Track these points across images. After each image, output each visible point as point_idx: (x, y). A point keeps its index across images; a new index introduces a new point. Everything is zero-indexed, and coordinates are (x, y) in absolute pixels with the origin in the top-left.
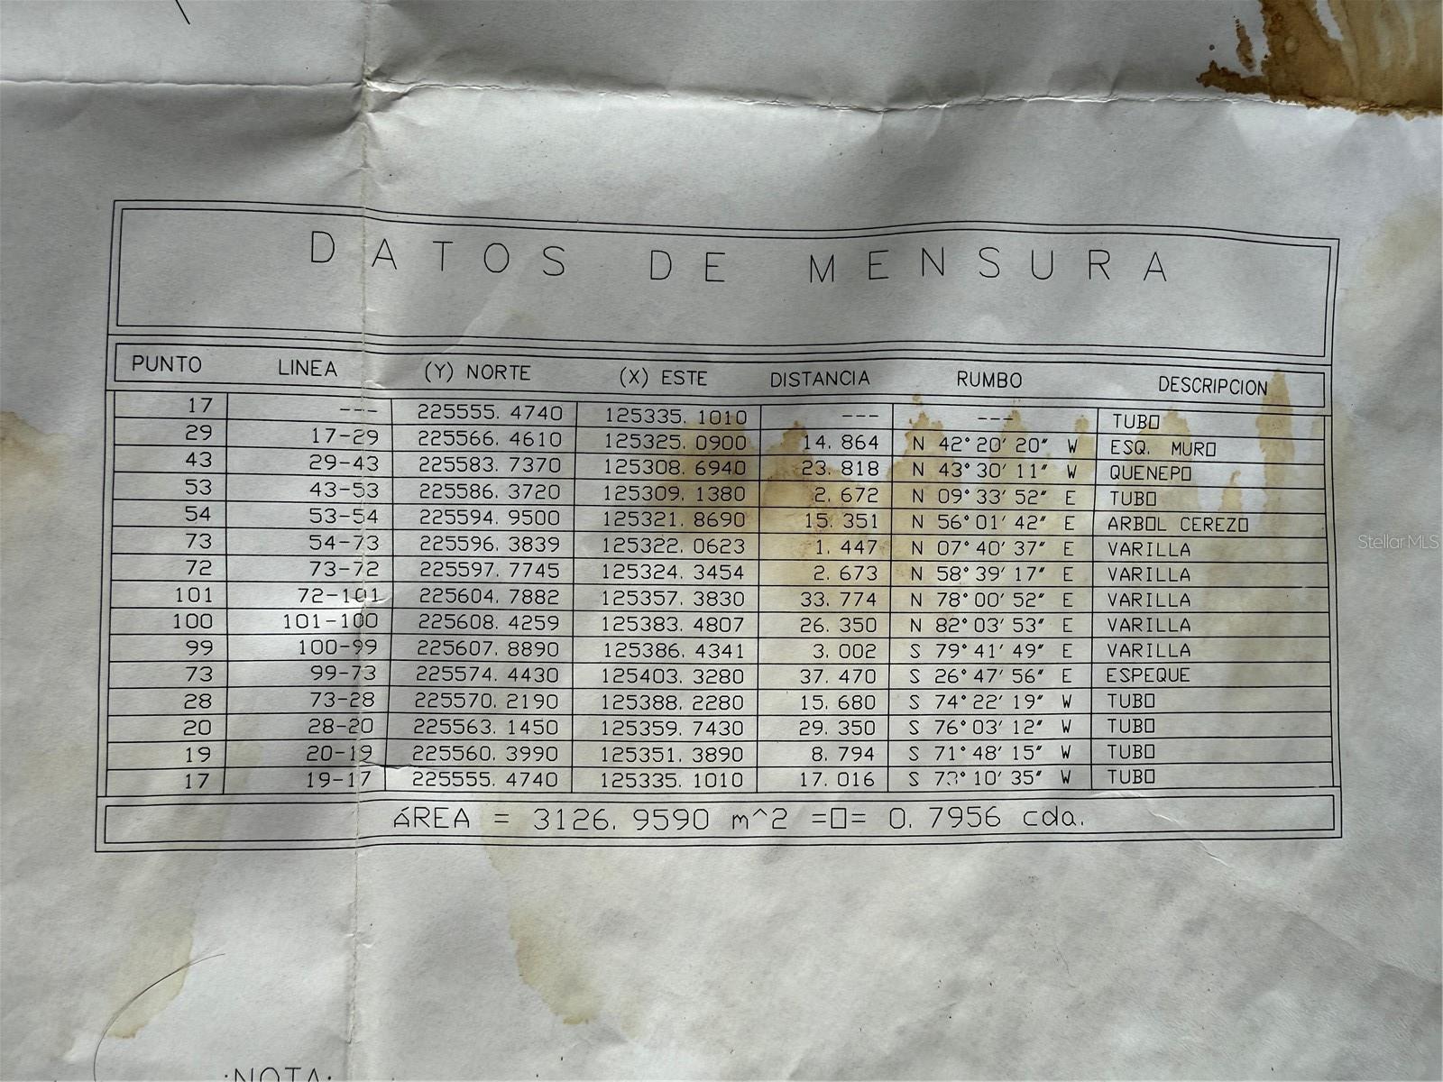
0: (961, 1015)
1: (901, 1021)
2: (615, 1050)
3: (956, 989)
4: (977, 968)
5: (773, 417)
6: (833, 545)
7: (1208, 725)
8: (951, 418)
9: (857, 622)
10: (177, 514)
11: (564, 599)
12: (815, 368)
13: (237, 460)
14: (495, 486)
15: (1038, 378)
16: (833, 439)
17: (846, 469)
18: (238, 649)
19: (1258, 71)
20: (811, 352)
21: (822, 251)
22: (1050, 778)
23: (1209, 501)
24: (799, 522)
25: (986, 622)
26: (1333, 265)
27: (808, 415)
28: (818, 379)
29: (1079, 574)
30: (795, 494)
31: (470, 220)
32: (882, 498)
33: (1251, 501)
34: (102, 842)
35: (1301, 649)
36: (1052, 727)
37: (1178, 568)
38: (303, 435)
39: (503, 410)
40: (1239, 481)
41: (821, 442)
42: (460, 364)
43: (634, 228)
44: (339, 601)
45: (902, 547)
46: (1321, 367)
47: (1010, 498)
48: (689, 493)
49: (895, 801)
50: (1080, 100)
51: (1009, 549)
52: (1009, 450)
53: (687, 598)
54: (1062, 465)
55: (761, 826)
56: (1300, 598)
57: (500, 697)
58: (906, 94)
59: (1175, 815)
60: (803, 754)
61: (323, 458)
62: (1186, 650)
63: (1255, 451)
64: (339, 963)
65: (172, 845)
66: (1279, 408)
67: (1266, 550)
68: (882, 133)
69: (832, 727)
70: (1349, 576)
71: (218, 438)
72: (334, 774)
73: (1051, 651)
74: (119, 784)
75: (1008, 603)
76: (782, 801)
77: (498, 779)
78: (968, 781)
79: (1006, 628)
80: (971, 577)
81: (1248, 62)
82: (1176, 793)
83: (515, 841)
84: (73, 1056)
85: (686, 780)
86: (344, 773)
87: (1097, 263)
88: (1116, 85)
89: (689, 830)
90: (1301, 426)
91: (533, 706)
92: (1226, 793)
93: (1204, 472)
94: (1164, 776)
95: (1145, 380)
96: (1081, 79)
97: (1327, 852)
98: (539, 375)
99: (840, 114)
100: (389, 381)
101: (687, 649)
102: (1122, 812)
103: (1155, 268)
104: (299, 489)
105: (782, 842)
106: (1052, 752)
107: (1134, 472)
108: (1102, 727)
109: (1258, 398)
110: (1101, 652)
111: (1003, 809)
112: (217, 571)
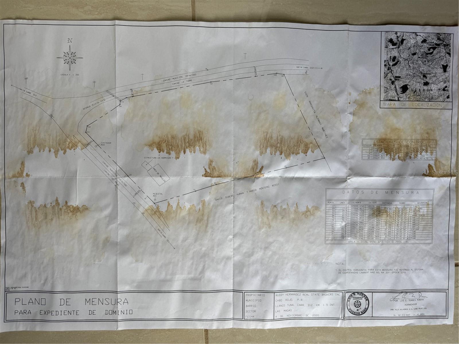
0: (398, 259)
1: (393, 259)
2: (368, 262)
3: (398, 257)
4: (399, 255)
5: (383, 207)
6: (388, 218)
7: (420, 234)
8: (399, 207)
9: (390, 225)
10: (331, 215)
11: (364, 223)
12: (386, 202)
13: (337, 211)
14: (358, 213)
15: (407, 203)
16: (389, 209)
17: (390, 211)
18: (336, 227)
19: (428, 174)
20: (386, 200)
21: (387, 191)
22: (406, 238)
23: (421, 213)
24: (385, 216)
25: (401, 225)
26: (434, 191)
27: (386, 206)
28: (387, 203)
29: (410, 220)
30: (385, 214)
31: (355, 189)
32: (393, 214)
33: (425, 213)
34: (325, 244)
35: (429, 227)
36: (406, 234)
37: (418, 219)
38: (342, 208)
39: (359, 206)
40: (424, 211)
41: (387, 209)
42: (355, 202)
43: (370, 189)
44: (344, 223)
45: (394, 218)
46: (432, 200)
47: (404, 214)
48: (375, 213)
49: (393, 240)
50: (411, 177)
51: (403, 218)
52: (404, 209)
53: (375, 223)
54: (409, 211)
55: (381, 243)
56: (429, 222)
57: (358, 231)
58: (394, 176)
59: (417, 242)
60: (385, 236)
61: (343, 210)
62: (419, 227)
63: (426, 209)
64: (345, 254)
65: (331, 244)
66: (428, 205)
67: (426, 218)
68: (392, 179)
69: (387, 234)
70: (434, 220)
71: (335, 209)
72: (344, 238)
73: (407, 227)
74: (327, 238)
75: (403, 223)
76: (383, 240)
77: (358, 238)
78: (399, 239)
79: (403, 225)
80: (400, 221)
81: (427, 173)
82: (417, 240)
83: (360, 244)
84: (323, 261)
85: (374, 239)
86: (345, 238)
87: (412, 192)
88: (414, 176)
89: (375, 243)
90: (430, 206)
91: (361, 232)
92: (422, 240)
93: (421, 211)
94: (416, 238)
95: (416, 203)
96: (411, 175)
97: (431, 245)
98: (362, 203)
99: (388, 178)
100: (348, 203)
101: (375, 227)
102: (412, 241)
103: (418, 193)
104: (341, 213)
105: (382, 244)
106: (406, 236)
107: (415, 211)
108: (411, 234)
109: (426, 204)
110: (411, 227)
111: (402, 241)
112: (335, 220)
